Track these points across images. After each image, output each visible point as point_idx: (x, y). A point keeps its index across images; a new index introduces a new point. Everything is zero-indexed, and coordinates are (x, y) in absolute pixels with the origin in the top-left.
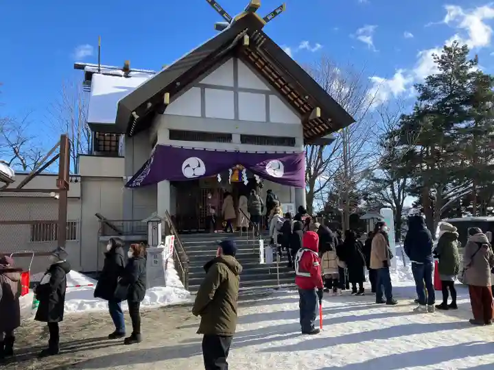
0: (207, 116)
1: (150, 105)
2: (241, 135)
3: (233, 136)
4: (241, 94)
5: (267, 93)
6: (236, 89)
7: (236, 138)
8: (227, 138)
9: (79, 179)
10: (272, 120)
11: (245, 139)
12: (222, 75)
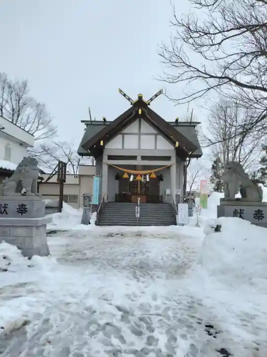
0: (125, 148)
1: (95, 146)
2: (142, 156)
3: (138, 157)
4: (142, 137)
5: (156, 135)
6: (139, 134)
7: (139, 158)
8: (134, 158)
9: (78, 176)
10: (158, 148)
11: (144, 158)
12: (133, 127)
